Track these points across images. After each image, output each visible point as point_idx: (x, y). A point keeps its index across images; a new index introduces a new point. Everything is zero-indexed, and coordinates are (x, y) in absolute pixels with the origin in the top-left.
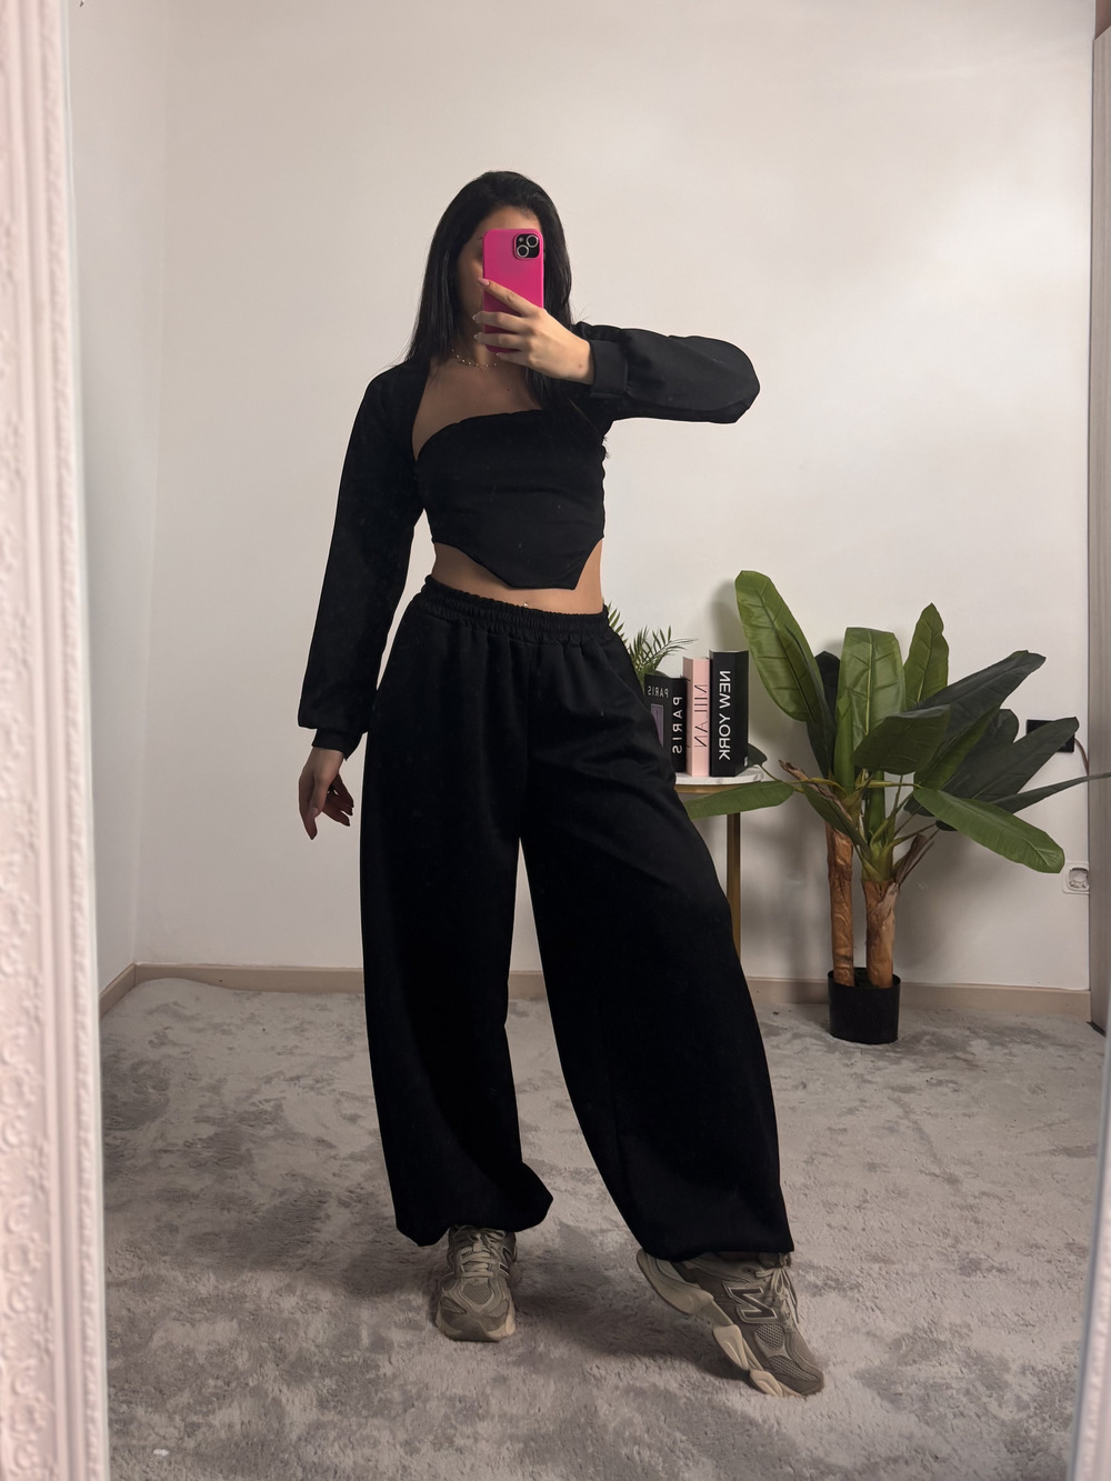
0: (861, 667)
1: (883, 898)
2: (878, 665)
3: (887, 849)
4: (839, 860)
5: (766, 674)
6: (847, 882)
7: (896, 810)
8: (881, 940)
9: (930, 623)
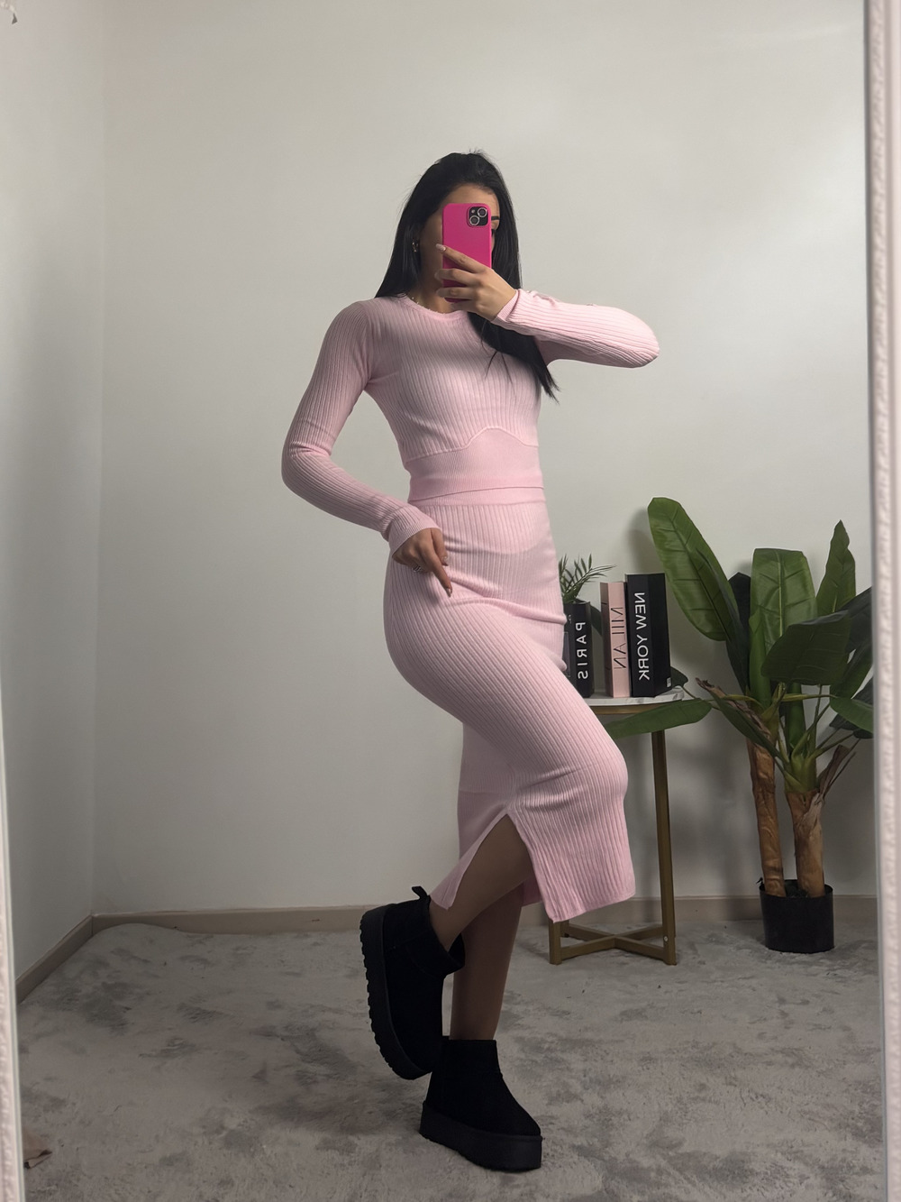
0: (770, 585)
1: (808, 809)
2: (788, 582)
3: (809, 760)
4: (761, 775)
5: (681, 597)
6: (770, 796)
7: (815, 722)
8: (810, 852)
9: (841, 540)
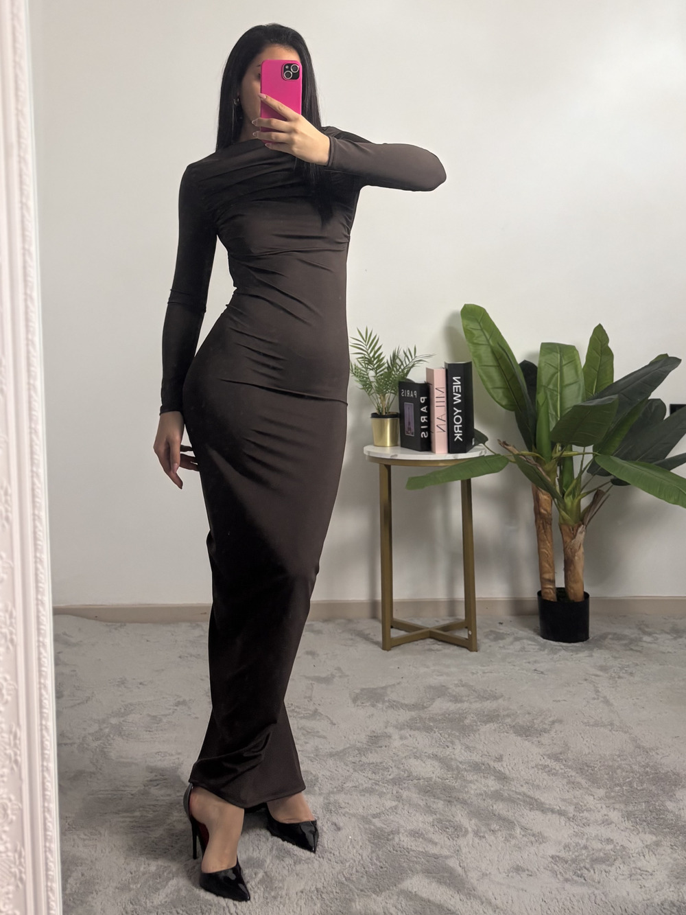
0: (552, 370)
1: (575, 537)
2: (565, 369)
3: (576, 501)
4: (542, 511)
6: (548, 527)
7: (582, 472)
8: (575, 567)
9: (599, 338)
